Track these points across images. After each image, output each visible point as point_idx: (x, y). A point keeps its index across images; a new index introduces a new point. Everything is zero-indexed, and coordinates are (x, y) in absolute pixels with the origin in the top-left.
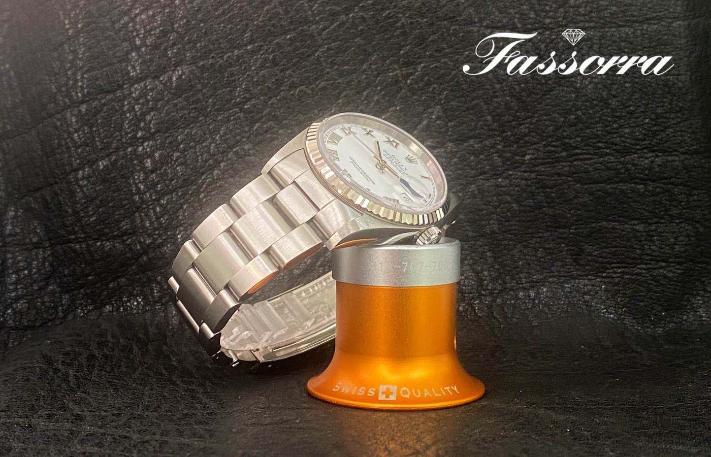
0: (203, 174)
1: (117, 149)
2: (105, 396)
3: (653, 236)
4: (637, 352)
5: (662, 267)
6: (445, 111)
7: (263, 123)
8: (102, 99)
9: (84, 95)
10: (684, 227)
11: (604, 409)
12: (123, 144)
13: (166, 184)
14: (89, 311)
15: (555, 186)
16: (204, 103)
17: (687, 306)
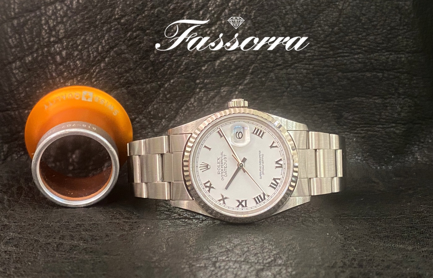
0: (94, 66)
1: (37, 50)
2: (26, 212)
3: (387, 106)
4: (375, 182)
5: (392, 127)
6: (254, 24)
7: (133, 32)
8: (27, 16)
9: (15, 14)
10: (407, 101)
11: (352, 219)
12: (41, 46)
13: (69, 72)
14: (21, 155)
15: (326, 73)
16: (94, 18)
17: (408, 151)
